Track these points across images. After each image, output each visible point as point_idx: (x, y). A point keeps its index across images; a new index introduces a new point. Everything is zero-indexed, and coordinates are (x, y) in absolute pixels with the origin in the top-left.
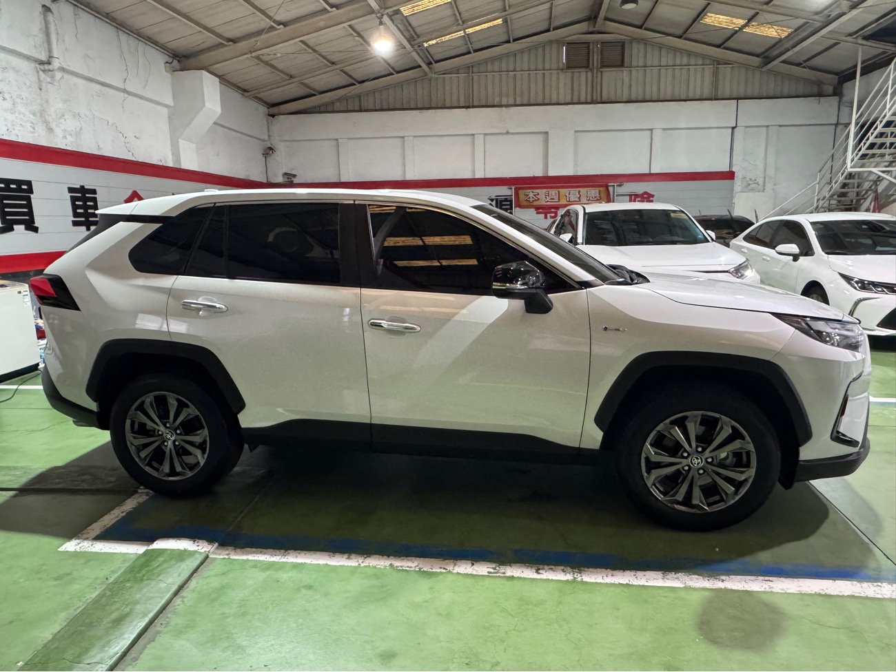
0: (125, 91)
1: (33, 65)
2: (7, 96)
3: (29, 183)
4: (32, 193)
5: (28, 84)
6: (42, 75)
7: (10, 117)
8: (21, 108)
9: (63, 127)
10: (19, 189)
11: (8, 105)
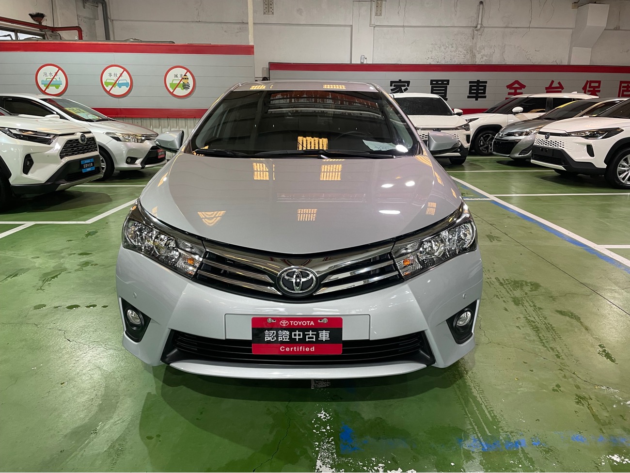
0: (529, 28)
1: (472, 29)
2: (454, 46)
3: (448, 81)
4: (448, 85)
5: (466, 38)
6: (476, 32)
7: (453, 54)
8: (460, 49)
9: (482, 54)
10: (442, 83)
11: (453, 49)
